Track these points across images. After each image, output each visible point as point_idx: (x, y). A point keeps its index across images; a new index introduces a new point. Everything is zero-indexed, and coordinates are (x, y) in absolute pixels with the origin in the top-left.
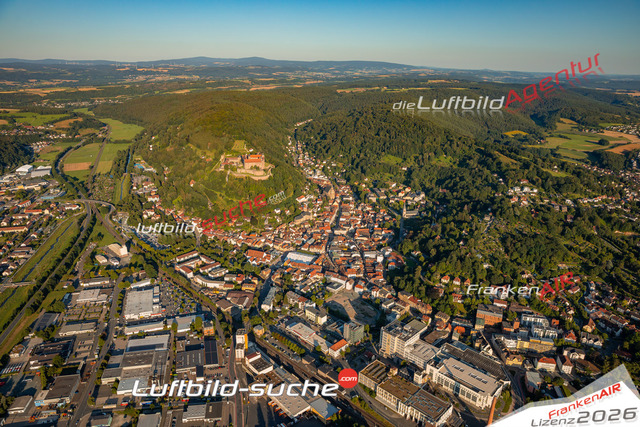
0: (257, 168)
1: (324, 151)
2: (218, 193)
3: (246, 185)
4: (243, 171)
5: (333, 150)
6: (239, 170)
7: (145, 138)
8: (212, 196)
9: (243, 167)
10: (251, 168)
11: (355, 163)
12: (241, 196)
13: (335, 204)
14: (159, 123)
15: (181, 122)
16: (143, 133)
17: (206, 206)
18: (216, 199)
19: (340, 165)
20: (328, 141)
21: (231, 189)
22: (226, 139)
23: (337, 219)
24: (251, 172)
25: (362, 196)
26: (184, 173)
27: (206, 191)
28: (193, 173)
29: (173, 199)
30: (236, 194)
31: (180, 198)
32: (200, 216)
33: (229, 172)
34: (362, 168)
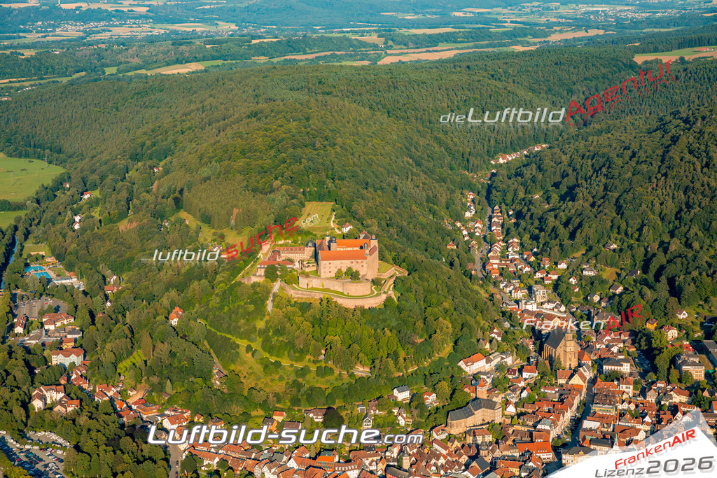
0: (354, 276)
1: (564, 233)
2: (243, 343)
3: (318, 322)
4: (315, 283)
5: (589, 230)
6: (303, 282)
7: (62, 197)
8: (225, 350)
9: (317, 273)
10: (338, 276)
11: (653, 268)
12: (303, 352)
13: (576, 380)
14: (105, 157)
15: (166, 153)
16: (59, 184)
17: (206, 377)
18: (234, 358)
19: (609, 273)
20: (581, 203)
21: (278, 332)
22: (279, 198)
23: (576, 423)
24: (337, 286)
25: (662, 361)
26: (156, 289)
27: (209, 336)
28: (181, 287)
29: (118, 359)
30: (291, 345)
31: (138, 357)
32: (187, 405)
33: (277, 286)
34: (671, 281)
